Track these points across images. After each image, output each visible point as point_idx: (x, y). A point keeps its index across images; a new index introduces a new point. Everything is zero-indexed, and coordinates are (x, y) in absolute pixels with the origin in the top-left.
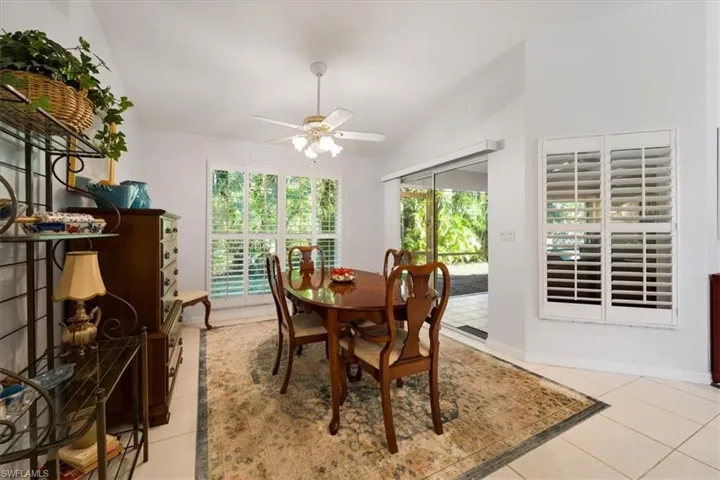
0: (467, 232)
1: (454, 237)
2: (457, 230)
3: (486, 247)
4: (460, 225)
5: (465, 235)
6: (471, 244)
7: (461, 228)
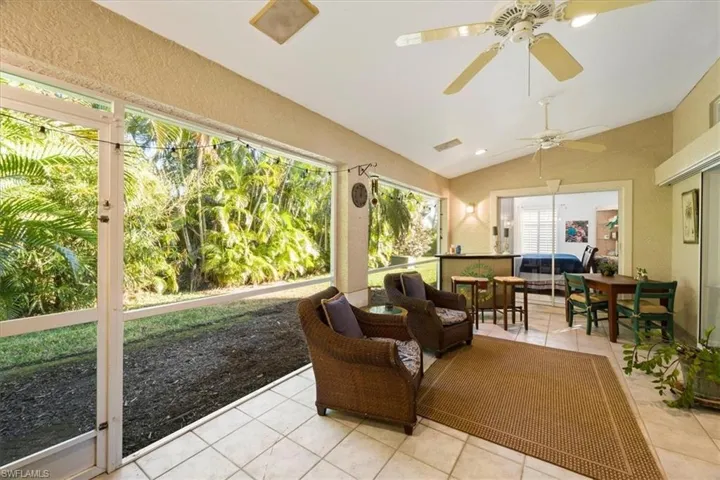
0: (301, 236)
1: (283, 243)
2: (288, 234)
3: (326, 256)
4: (290, 227)
5: (297, 240)
6: (305, 252)
7: (292, 231)
